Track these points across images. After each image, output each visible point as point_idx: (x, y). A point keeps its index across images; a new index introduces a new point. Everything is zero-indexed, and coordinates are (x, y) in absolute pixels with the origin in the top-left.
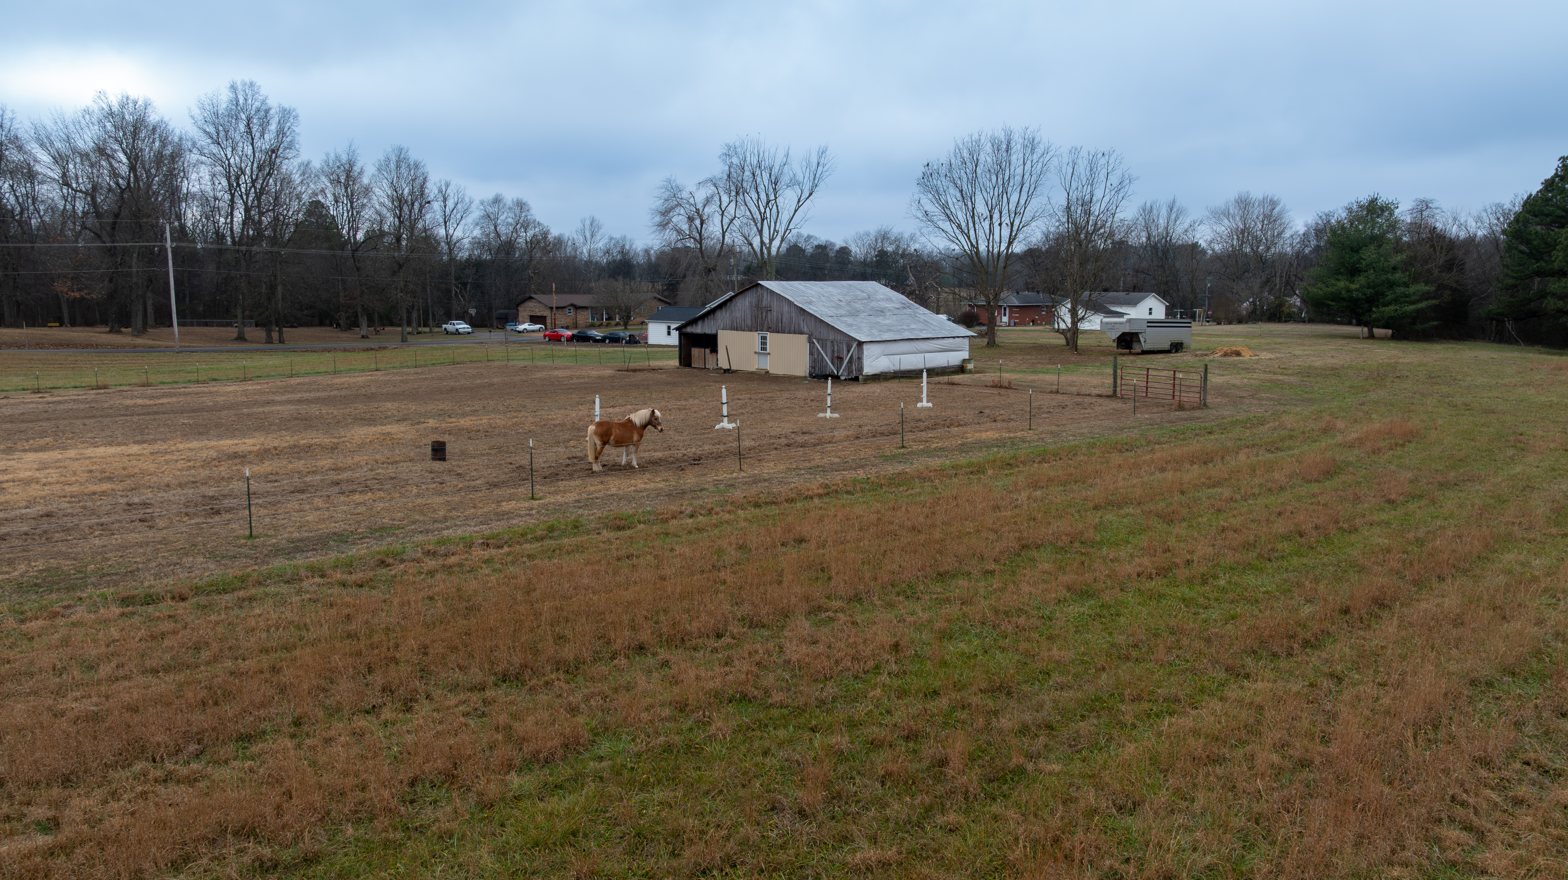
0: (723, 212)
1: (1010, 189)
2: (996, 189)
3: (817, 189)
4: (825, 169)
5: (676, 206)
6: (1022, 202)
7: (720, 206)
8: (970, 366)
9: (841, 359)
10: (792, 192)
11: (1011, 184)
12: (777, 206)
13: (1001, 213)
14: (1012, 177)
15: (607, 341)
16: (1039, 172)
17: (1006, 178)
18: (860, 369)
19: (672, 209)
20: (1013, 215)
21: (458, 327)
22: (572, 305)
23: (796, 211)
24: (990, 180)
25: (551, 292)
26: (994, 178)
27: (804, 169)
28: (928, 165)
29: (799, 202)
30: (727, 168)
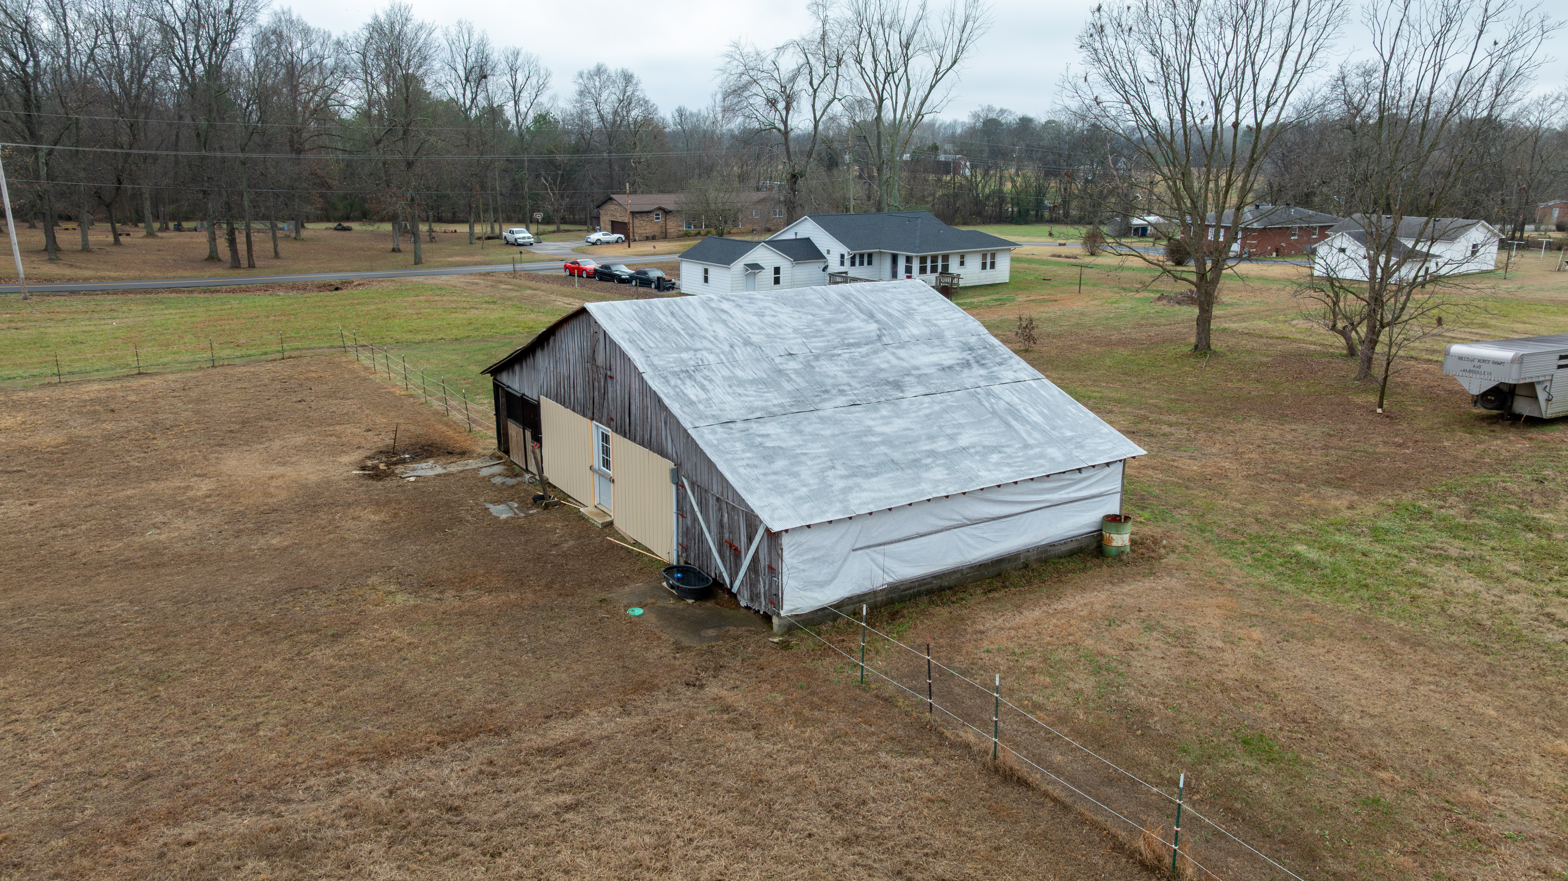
0: (815, 91)
1: (1260, 56)
2: (1233, 56)
3: (965, 54)
4: (976, 25)
5: (750, 83)
6: (1283, 81)
7: (811, 83)
8: (1120, 539)
9: (737, 555)
10: (929, 59)
11: (1264, 45)
12: (908, 81)
13: (1238, 102)
14: (1266, 32)
15: (634, 283)
16: (1323, 22)
17: (1255, 33)
18: (776, 599)
19: (745, 87)
20: (1262, 107)
21: (517, 236)
22: (660, 209)
23: (932, 87)
24: (1220, 38)
25: (625, 193)
26: (1229, 33)
27: (946, 25)
28: (1099, 9)
29: (937, 73)
30: (820, 24)
